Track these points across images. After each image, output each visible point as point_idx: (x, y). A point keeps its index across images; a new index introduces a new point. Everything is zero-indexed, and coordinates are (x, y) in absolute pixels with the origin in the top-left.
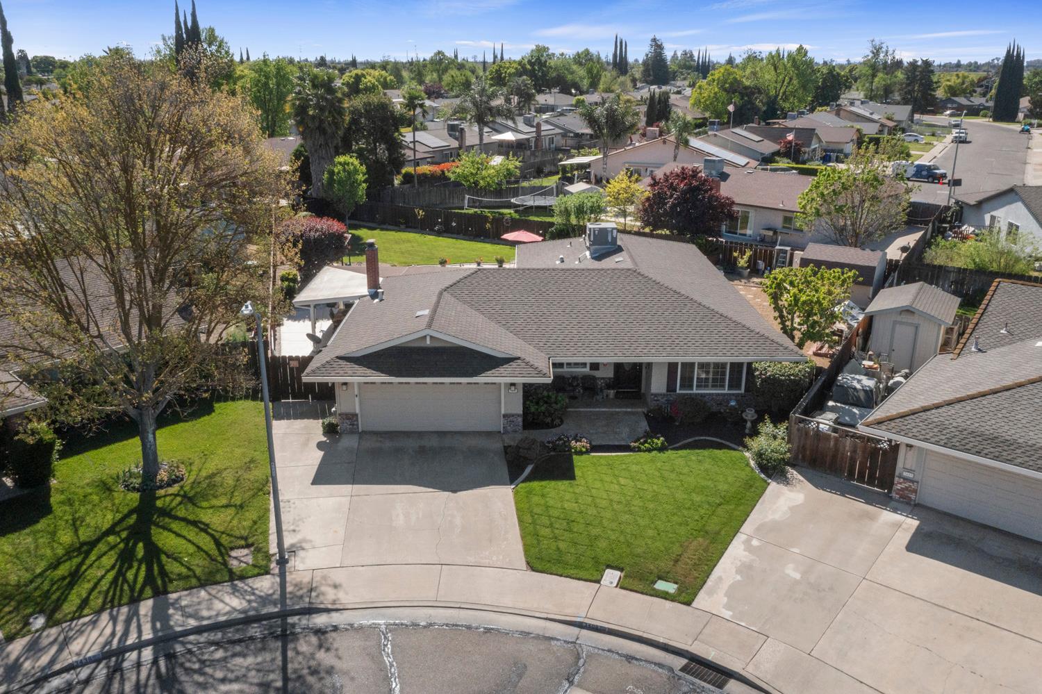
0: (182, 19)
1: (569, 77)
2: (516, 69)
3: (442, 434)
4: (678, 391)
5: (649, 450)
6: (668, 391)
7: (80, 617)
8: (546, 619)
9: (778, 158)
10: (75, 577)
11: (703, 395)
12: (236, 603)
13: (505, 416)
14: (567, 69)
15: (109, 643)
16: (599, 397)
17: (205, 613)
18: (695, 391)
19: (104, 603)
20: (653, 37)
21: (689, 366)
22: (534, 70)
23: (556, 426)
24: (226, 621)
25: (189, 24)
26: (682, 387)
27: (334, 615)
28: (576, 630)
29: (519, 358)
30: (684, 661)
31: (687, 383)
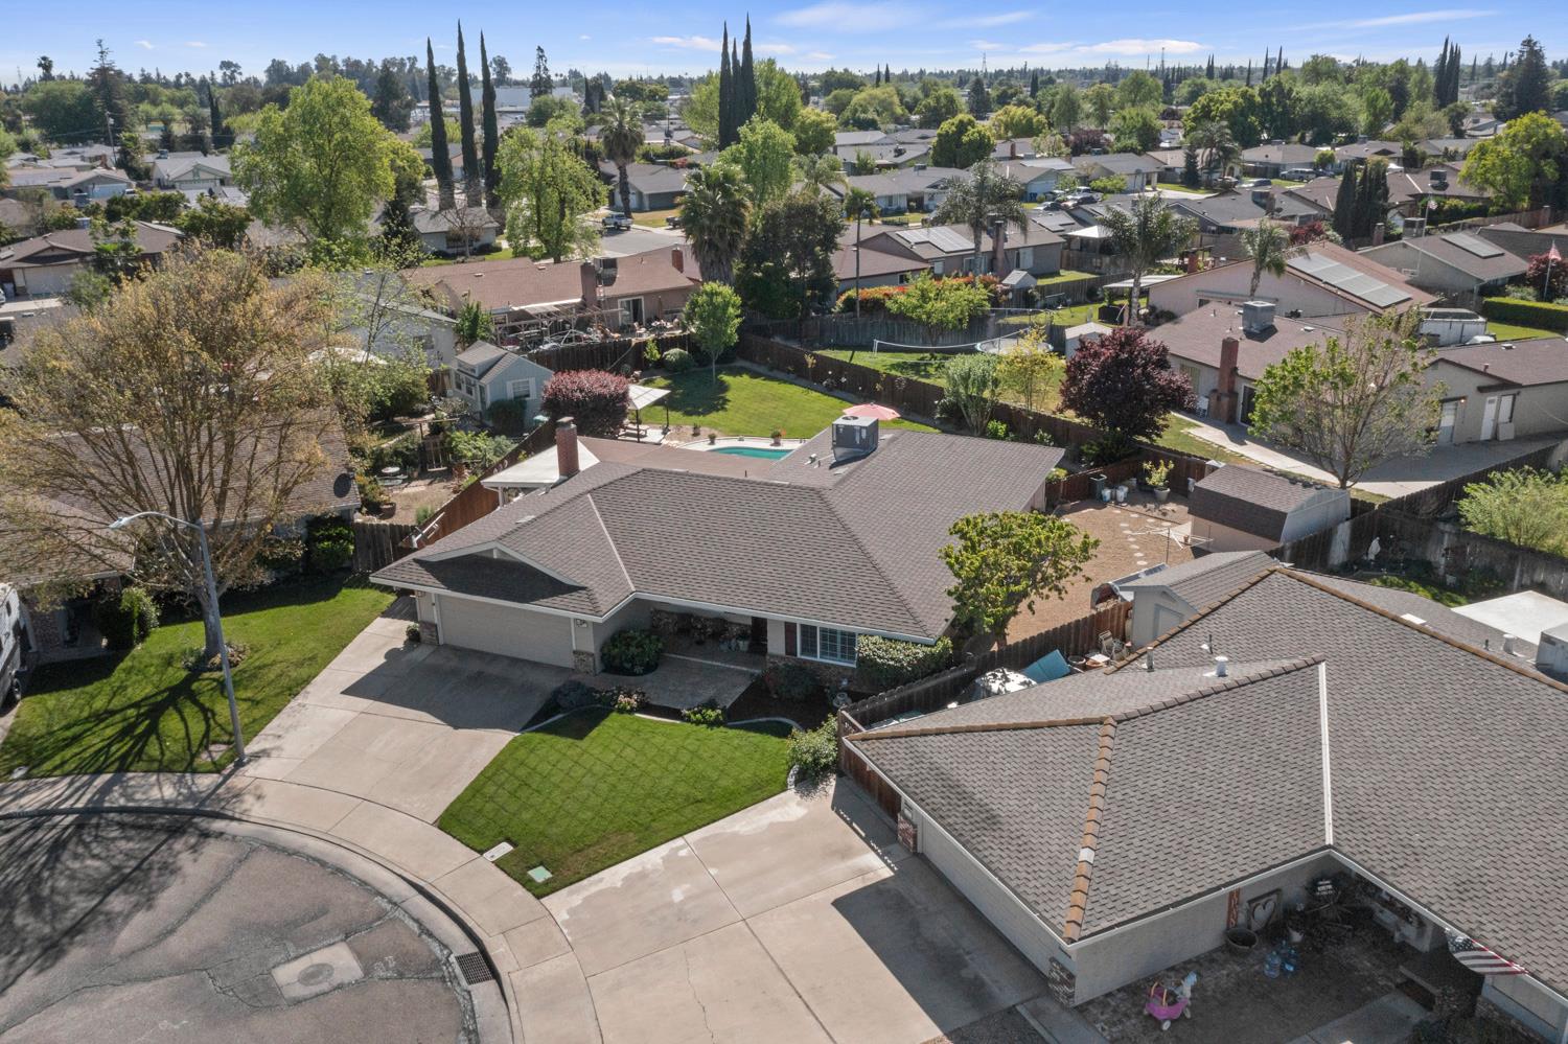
0: (730, 50)
1: (1335, 114)
2: (1235, 103)
3: (515, 661)
4: (799, 656)
5: (698, 723)
6: (787, 653)
7: (49, 776)
8: (399, 876)
9: (1510, 288)
10: (76, 739)
11: (828, 666)
12: (169, 792)
13: (574, 652)
14: (1332, 101)
15: (49, 803)
16: (724, 647)
17: (138, 796)
18: (818, 659)
19: (75, 769)
20: (1525, 38)
21: (809, 631)
22: (1269, 104)
23: (635, 674)
24: (147, 808)
25: (740, 57)
26: (804, 651)
27: (234, 824)
28: (414, 892)
29: (584, 588)
30: (473, 949)
31: (809, 647)
